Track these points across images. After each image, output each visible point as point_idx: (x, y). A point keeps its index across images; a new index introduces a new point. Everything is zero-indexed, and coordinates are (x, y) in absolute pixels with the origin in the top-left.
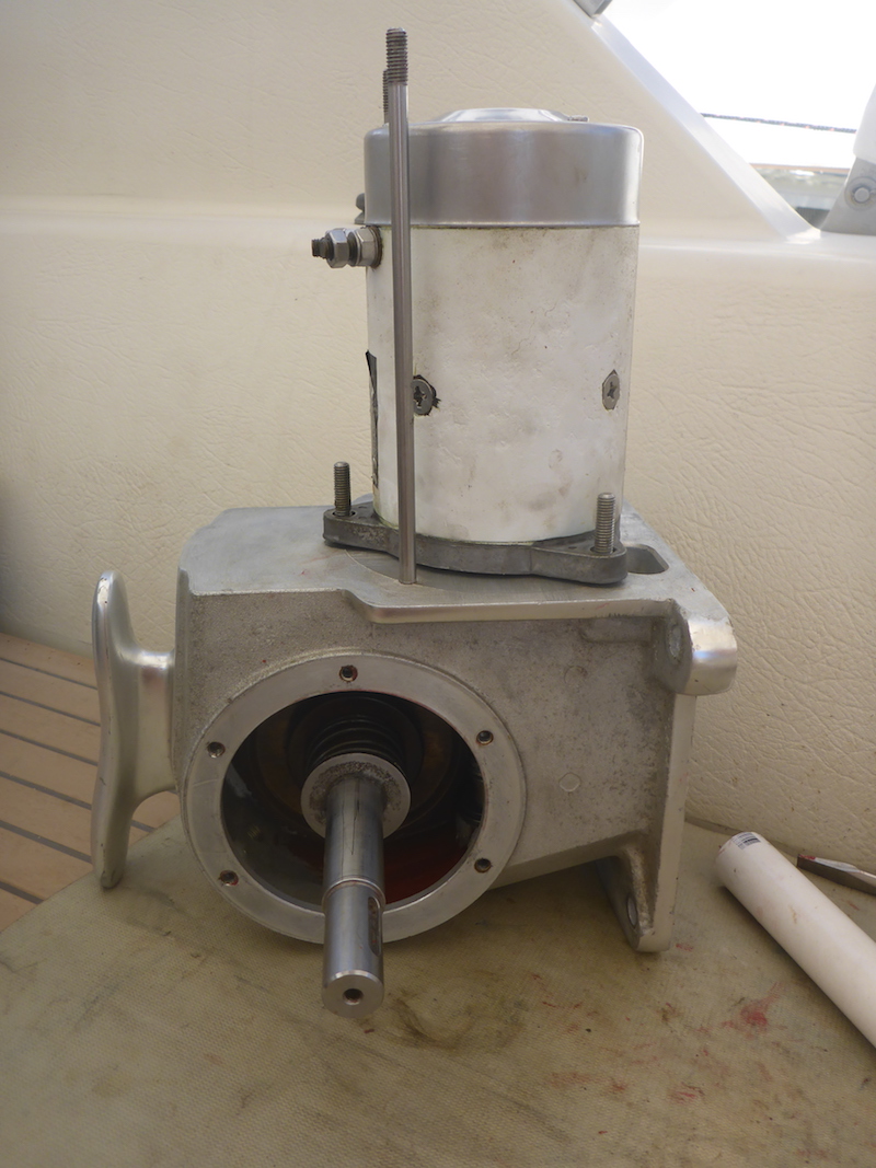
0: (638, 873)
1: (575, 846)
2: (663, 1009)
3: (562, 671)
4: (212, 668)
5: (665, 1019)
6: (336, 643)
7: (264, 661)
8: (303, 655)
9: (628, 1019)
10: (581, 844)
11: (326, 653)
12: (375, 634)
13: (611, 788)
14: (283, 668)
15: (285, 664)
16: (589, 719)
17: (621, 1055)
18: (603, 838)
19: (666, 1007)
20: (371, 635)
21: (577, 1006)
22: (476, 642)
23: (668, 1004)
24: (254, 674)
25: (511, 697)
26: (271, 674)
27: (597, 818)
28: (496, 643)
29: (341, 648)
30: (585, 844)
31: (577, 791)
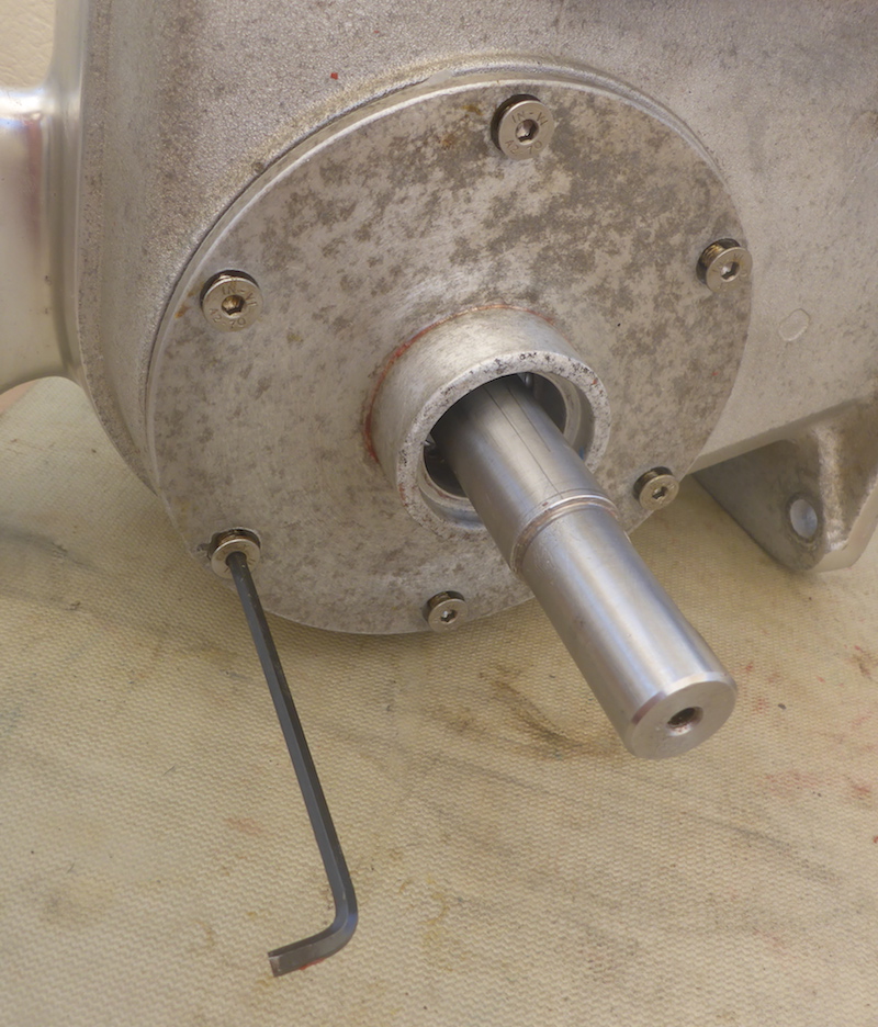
0: (830, 463)
1: (767, 429)
2: (855, 656)
3: (849, 119)
4: (220, 89)
5: (864, 671)
6: (485, 38)
7: (334, 76)
8: (417, 63)
9: (822, 680)
10: (776, 425)
11: (466, 59)
12: (562, 24)
13: (848, 333)
14: (379, 92)
15: (382, 82)
16: (858, 212)
17: (841, 742)
18: (809, 413)
19: (858, 653)
20: (556, 22)
21: (749, 668)
22: (733, 52)
23: (857, 648)
24: (310, 105)
25: (757, 169)
26: (352, 105)
27: (812, 383)
28: (766, 53)
29: (493, 50)
30: (782, 424)
31: (800, 340)
